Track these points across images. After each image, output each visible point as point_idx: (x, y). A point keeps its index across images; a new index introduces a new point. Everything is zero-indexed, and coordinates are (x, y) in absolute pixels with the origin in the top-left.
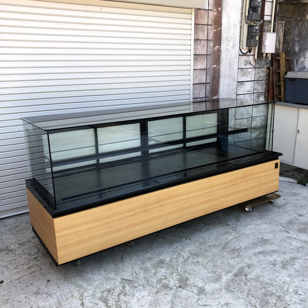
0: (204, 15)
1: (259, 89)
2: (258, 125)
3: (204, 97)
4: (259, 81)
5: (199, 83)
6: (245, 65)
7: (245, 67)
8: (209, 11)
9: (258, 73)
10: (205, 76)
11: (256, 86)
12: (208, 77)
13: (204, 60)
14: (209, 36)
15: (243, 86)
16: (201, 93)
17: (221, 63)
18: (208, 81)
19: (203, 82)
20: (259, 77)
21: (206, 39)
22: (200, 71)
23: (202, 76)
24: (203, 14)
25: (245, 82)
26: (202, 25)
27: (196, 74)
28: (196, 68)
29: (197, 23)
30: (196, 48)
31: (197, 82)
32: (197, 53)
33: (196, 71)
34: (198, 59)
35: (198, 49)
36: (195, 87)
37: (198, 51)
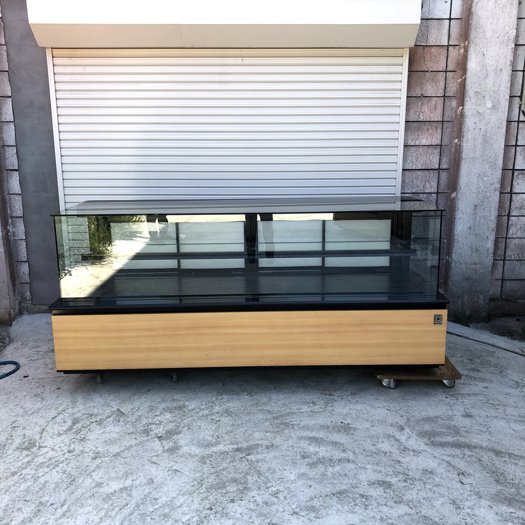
0: (438, 56)
3: (434, 193)
5: (423, 168)
8: (451, 48)
10: (439, 157)
12: (444, 160)
13: (437, 131)
14: (448, 90)
16: (428, 185)
17: (463, 136)
18: (444, 166)
19: (433, 168)
21: (441, 95)
22: (426, 148)
23: (431, 157)
24: (435, 54)
26: (434, 71)
27: (417, 153)
28: (417, 144)
29: (423, 70)
30: (419, 110)
31: (419, 167)
32: (421, 119)
33: (418, 149)
34: (422, 129)
35: (423, 113)
36: (416, 175)
37: (423, 116)
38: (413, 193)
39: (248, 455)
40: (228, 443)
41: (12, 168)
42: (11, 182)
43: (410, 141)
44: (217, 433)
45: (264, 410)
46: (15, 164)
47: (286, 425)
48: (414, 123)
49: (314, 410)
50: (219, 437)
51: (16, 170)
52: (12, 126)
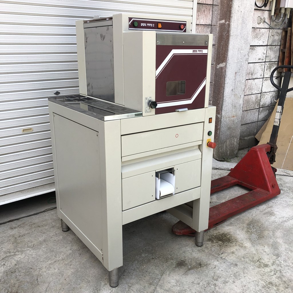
1: (272, 57)
2: (267, 103)
4: (272, 47)
6: (258, 24)
7: (258, 26)
9: (272, 35)
11: (268, 53)
15: (254, 52)
17: (232, 17)
20: (274, 41)
25: (257, 47)
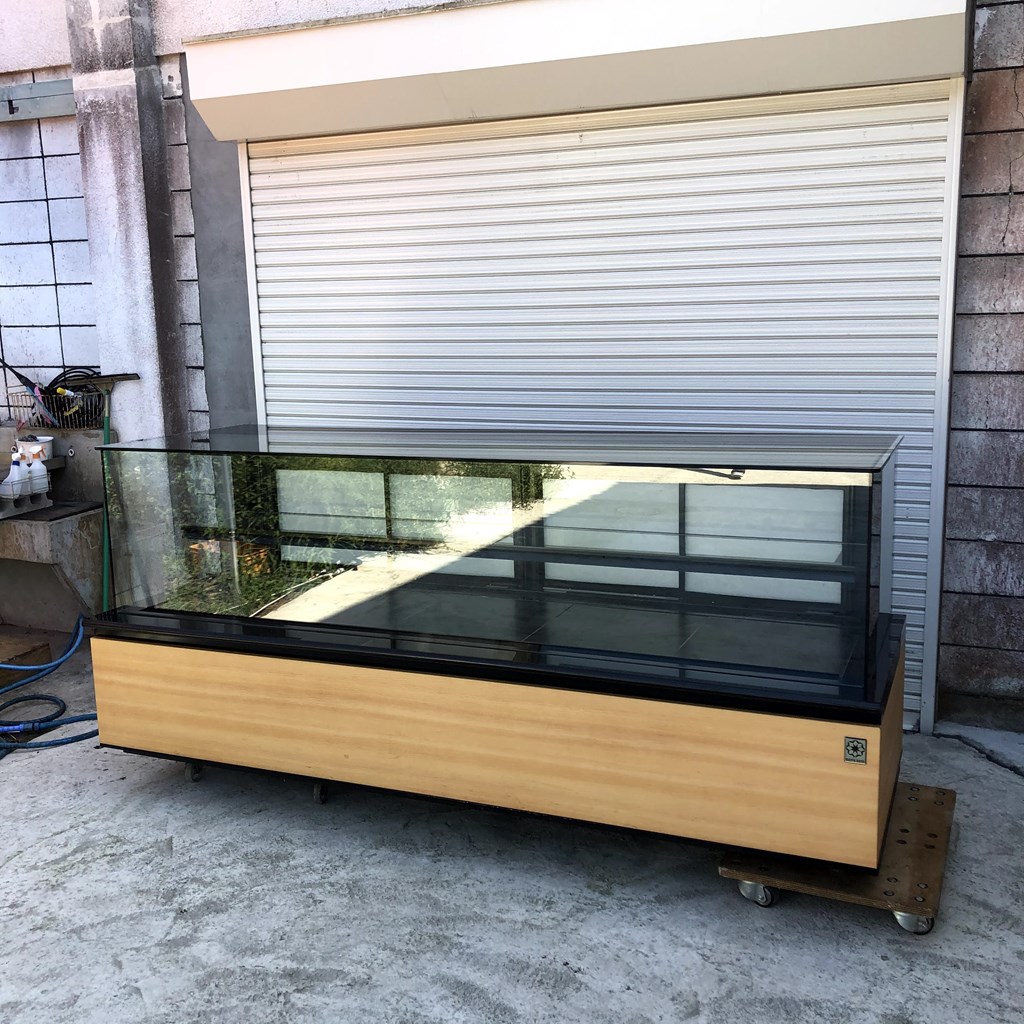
5: (1016, 368)
28: (1000, 308)
29: (1014, 128)
30: (1003, 226)
31: (1006, 367)
32: (1010, 247)
33: (1001, 321)
34: (1012, 272)
35: (1013, 232)
36: (996, 386)
37: (1015, 240)
38: (990, 430)
39: (298, 991)
40: (289, 954)
41: (194, 364)
42: (194, 390)
43: (981, 304)
44: (287, 929)
45: (428, 897)
46: (199, 356)
47: (440, 940)
48: (989, 259)
49: (533, 922)
50: (285, 937)
51: (202, 368)
52: (195, 287)
